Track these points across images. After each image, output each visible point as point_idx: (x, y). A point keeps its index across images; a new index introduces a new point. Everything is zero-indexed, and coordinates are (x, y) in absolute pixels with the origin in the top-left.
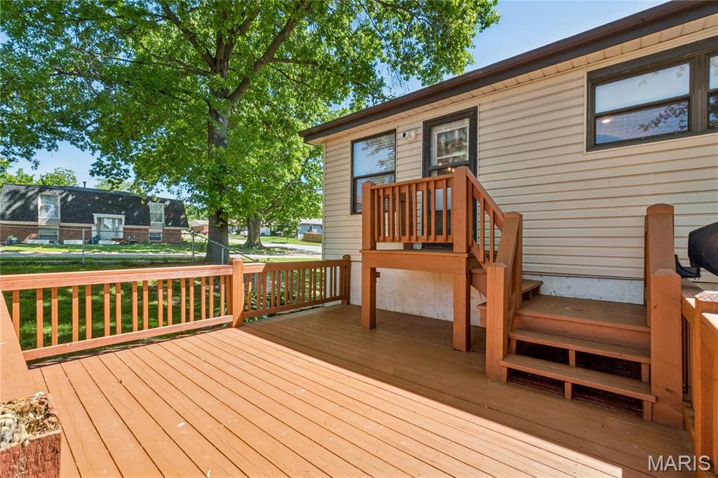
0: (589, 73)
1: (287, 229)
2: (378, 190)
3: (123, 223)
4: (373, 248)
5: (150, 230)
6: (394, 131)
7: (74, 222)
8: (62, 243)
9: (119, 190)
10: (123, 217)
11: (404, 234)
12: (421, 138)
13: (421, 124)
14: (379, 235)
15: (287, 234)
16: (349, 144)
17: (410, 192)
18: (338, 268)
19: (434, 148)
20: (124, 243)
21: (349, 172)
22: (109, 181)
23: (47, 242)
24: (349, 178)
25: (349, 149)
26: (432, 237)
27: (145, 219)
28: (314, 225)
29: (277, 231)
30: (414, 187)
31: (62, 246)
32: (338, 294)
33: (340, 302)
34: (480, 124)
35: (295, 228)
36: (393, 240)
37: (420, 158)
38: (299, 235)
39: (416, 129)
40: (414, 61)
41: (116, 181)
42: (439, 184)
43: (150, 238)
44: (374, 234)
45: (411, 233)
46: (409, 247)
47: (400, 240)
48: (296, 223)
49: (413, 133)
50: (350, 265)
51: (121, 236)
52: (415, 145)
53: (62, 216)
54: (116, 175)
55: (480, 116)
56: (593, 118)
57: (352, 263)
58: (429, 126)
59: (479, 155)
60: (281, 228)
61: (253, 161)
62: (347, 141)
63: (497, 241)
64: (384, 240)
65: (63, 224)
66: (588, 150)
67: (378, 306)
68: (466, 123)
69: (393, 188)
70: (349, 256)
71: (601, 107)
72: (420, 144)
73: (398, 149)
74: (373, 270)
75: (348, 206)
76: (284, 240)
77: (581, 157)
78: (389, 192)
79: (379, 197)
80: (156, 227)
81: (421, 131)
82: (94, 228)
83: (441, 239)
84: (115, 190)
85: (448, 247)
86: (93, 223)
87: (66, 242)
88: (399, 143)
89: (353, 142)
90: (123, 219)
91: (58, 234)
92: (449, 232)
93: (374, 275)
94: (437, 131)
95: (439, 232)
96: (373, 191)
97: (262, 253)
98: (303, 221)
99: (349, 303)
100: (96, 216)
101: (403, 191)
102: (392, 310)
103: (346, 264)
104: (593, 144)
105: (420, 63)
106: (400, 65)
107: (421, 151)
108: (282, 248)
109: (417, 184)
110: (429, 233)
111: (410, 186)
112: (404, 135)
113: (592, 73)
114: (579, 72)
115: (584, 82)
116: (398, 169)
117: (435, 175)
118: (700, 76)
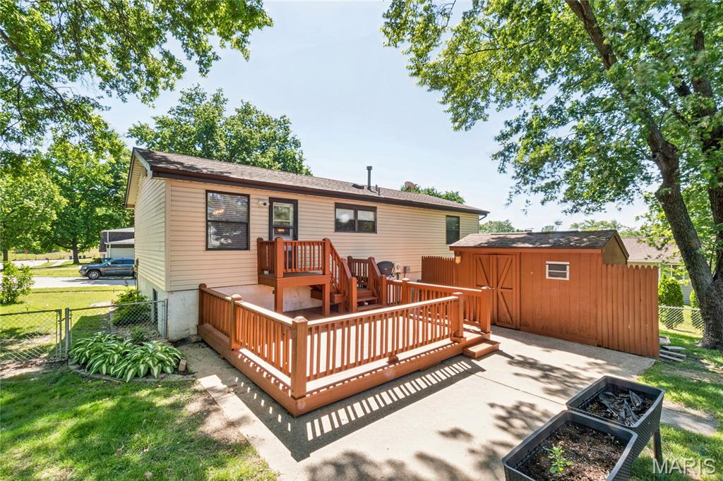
6: (248, 196)
12: (267, 205)
16: (204, 192)
21: (204, 215)
24: (205, 220)
25: (204, 197)
34: (299, 209)
37: (268, 219)
39: (264, 200)
49: (261, 202)
52: (263, 209)
55: (299, 205)
58: (272, 201)
59: (299, 225)
66: (335, 231)
72: (267, 210)
73: (252, 209)
81: (268, 201)
89: (207, 191)
107: (268, 214)
113: (336, 203)
114: (332, 201)
115: (334, 205)
116: (252, 222)
117: (273, 230)
118: (356, 215)
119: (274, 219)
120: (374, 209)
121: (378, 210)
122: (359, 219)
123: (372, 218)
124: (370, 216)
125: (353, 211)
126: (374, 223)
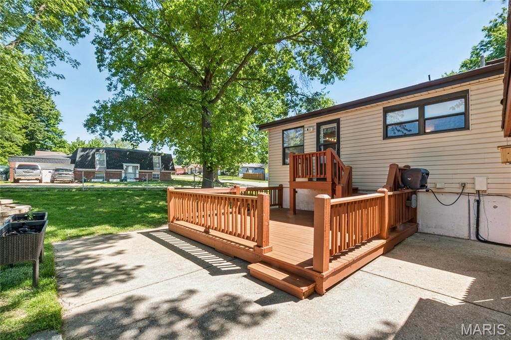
0: (384, 108)
1: (232, 171)
2: (296, 156)
3: (139, 169)
4: (294, 180)
5: (153, 173)
6: (303, 126)
7: (113, 169)
8: (109, 181)
9: (137, 149)
10: (139, 165)
11: (308, 175)
12: (315, 130)
13: (315, 124)
14: (297, 175)
15: (233, 174)
16: (281, 131)
17: (310, 157)
18: (277, 190)
19: (322, 135)
20: (141, 180)
21: (281, 145)
22: (132, 144)
23: (101, 180)
24: (281, 148)
25: (281, 134)
26: (319, 175)
27: (151, 166)
28: (250, 167)
29: (226, 172)
30: (311, 155)
31: (109, 182)
32: (277, 203)
33: (277, 207)
34: (341, 126)
35: (238, 170)
36: (303, 177)
37: (315, 139)
38: (240, 174)
39: (313, 126)
40: (316, 68)
41: (135, 144)
42: (321, 154)
43: (153, 178)
44: (294, 174)
45: (310, 174)
46: (310, 180)
47: (306, 177)
48: (238, 167)
49: (312, 129)
50: (282, 189)
51: (137, 176)
52: (312, 134)
53: (107, 165)
54: (136, 140)
55: (341, 123)
56: (386, 126)
57: (284, 188)
58: (319, 125)
59: (341, 140)
60: (229, 170)
61: (225, 135)
62: (280, 130)
64: (299, 177)
65: (107, 170)
66: (384, 139)
67: (296, 208)
68: (335, 125)
69: (303, 155)
70: (282, 185)
71: (389, 122)
72: (315, 133)
73: (305, 135)
74: (294, 190)
75: (281, 161)
76: (231, 178)
77: (380, 142)
78: (301, 157)
79: (297, 159)
80: (157, 171)
81: (315, 127)
82: (123, 172)
83: (322, 176)
84: (135, 149)
85: (325, 179)
86: (123, 169)
87: (111, 180)
88: (305, 132)
89: (283, 131)
90: (139, 167)
91: (105, 176)
92: (325, 174)
93: (295, 192)
94: (323, 127)
95: (321, 174)
96: (294, 156)
97: (220, 186)
98: (244, 165)
99: (282, 207)
100: (125, 165)
101: (307, 156)
102: (303, 209)
103: (280, 188)
104: (386, 137)
105: (320, 70)
106: (307, 71)
107: (315, 136)
108: (231, 183)
109: (313, 154)
110: (317, 174)
111: (310, 155)
112: (308, 130)
114: (379, 108)
115: (382, 111)
116: (305, 144)
117: (322, 148)
118: (422, 113)
119: (322, 140)
120: (463, 95)
121: (470, 93)
122: (427, 116)
123: (461, 109)
124: (457, 106)
125: (417, 109)
126: (466, 114)
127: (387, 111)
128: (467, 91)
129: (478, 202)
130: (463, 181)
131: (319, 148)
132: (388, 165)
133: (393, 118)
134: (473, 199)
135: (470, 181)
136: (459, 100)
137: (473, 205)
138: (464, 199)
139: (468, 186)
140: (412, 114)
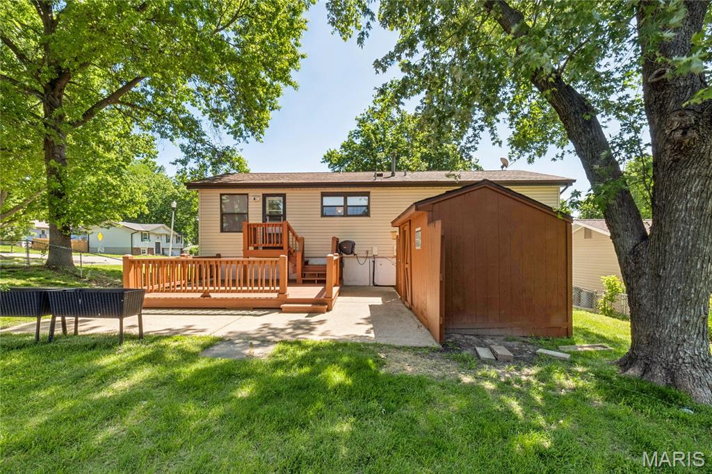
4: (248, 249)
6: (247, 194)
12: (261, 201)
13: (261, 195)
14: (251, 243)
19: (267, 205)
21: (219, 210)
24: (219, 213)
25: (219, 198)
26: (275, 244)
34: (287, 201)
37: (261, 209)
39: (259, 196)
45: (266, 243)
49: (258, 198)
52: (258, 203)
55: (287, 197)
56: (323, 207)
58: (265, 196)
62: (218, 194)
63: (297, 246)
66: (321, 216)
68: (281, 198)
71: (324, 204)
72: (261, 203)
73: (249, 203)
75: (219, 228)
77: (319, 219)
81: (261, 197)
83: (278, 245)
85: (281, 248)
88: (250, 200)
89: (221, 195)
92: (281, 243)
94: (269, 199)
96: (248, 225)
101: (262, 226)
104: (323, 215)
107: (261, 206)
110: (273, 243)
111: (265, 225)
112: (255, 199)
113: (322, 193)
114: (318, 191)
115: (320, 195)
116: (249, 213)
117: (268, 218)
118: (345, 201)
119: (268, 210)
120: (367, 194)
121: (371, 194)
122: (348, 204)
123: (365, 203)
124: (363, 201)
125: (343, 198)
126: (368, 207)
127: (323, 195)
128: (369, 192)
129: (374, 262)
130: (367, 249)
131: (264, 220)
132: (331, 237)
133: (328, 201)
134: (372, 260)
135: (370, 249)
136: (363, 198)
137: (372, 263)
138: (368, 260)
139: (369, 252)
140: (339, 201)
